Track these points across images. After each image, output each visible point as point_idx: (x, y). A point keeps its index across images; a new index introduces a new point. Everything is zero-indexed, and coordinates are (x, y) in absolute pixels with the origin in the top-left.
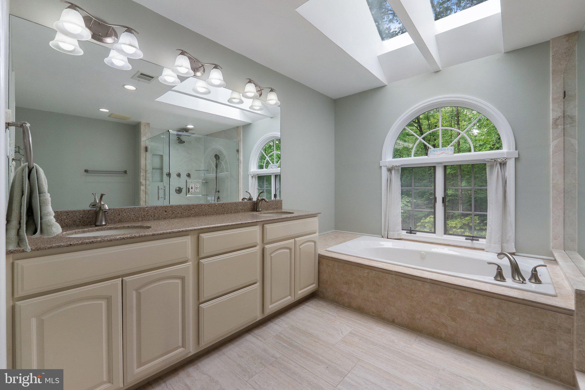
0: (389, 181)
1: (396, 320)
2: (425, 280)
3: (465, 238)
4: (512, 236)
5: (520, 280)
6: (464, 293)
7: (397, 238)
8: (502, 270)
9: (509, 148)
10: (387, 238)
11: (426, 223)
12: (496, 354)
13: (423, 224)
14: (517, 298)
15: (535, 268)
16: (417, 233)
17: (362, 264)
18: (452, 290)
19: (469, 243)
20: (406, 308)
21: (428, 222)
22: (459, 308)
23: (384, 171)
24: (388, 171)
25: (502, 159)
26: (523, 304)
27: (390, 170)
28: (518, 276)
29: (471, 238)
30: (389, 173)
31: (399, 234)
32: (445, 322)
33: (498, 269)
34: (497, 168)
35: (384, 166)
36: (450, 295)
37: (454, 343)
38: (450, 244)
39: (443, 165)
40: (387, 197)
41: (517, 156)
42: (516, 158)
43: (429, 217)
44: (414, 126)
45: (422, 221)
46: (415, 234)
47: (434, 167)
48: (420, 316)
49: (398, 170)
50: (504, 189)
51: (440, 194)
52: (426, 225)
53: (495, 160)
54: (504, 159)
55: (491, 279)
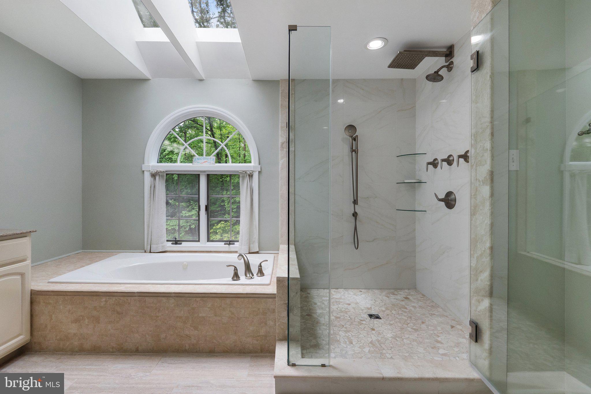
0: (153, 188)
1: (140, 348)
2: (169, 295)
3: (224, 243)
4: (257, 238)
5: (250, 277)
6: (205, 299)
7: (161, 251)
8: (237, 270)
9: (255, 163)
10: (150, 252)
11: (218, 229)
12: (229, 349)
13: (215, 230)
14: (242, 294)
15: (261, 264)
16: (183, 243)
17: (97, 292)
18: (194, 299)
19: (226, 247)
20: (150, 331)
21: (220, 228)
22: (200, 315)
23: (147, 176)
24: (152, 177)
25: (250, 171)
26: (247, 298)
27: (154, 176)
28: (249, 273)
29: (228, 243)
30: (152, 179)
31: (163, 246)
32: (188, 333)
33: (235, 270)
34: (247, 180)
35: (147, 171)
36: (193, 305)
37: (196, 352)
38: (212, 250)
39: (206, 174)
40: (150, 206)
41: (260, 170)
42: (259, 172)
43: (220, 223)
44: (208, 134)
45: (214, 228)
46: (181, 244)
47: (199, 175)
48: (165, 335)
49: (162, 176)
50: (251, 198)
51: (203, 202)
52: (218, 232)
53: (246, 172)
54: (251, 172)
55: (229, 280)
